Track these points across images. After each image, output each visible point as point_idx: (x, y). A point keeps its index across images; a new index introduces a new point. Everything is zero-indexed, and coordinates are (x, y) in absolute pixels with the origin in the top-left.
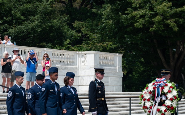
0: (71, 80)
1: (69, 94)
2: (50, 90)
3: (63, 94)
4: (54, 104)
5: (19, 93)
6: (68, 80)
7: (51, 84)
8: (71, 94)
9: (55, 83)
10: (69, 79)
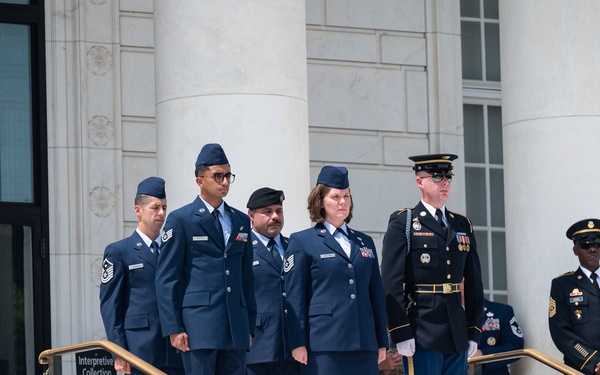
0: (333, 198)
1: (322, 256)
2: (195, 239)
3: (300, 256)
4: (212, 293)
5: (141, 265)
6: (322, 198)
7: (199, 215)
8: (333, 255)
9: (221, 209)
10: (321, 194)
